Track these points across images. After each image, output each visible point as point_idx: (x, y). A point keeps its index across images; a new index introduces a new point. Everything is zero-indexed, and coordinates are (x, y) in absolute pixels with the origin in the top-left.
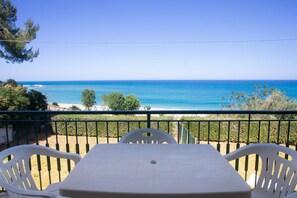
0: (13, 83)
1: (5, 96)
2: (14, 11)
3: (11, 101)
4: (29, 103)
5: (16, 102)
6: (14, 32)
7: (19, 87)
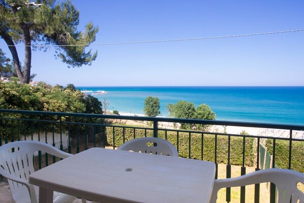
0: (72, 88)
1: (63, 100)
2: (76, 15)
3: (68, 106)
4: (85, 109)
5: (72, 108)
6: (76, 36)
7: (77, 92)
